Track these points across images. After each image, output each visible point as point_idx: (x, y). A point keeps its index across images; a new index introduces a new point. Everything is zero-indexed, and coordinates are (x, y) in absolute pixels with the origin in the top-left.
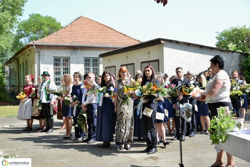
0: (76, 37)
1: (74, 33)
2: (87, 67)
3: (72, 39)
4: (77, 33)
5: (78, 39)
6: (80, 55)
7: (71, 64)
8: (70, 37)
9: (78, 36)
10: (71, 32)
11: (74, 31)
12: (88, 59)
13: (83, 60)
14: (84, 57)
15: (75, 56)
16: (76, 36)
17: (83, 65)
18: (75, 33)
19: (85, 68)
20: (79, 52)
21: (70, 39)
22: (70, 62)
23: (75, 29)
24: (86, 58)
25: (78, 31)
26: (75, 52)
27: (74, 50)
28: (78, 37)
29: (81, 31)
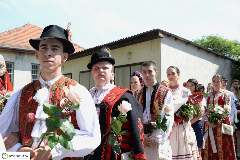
0: (23, 42)
1: (19, 37)
2: (35, 75)
3: (18, 42)
4: (23, 37)
5: (25, 43)
6: (26, 60)
7: (15, 71)
8: (15, 41)
9: (24, 40)
10: (17, 37)
11: (21, 36)
12: (36, 66)
13: (30, 67)
14: (32, 64)
15: (20, 61)
16: (23, 40)
17: (30, 72)
18: (21, 37)
19: (32, 76)
20: (26, 57)
21: (15, 42)
22: (15, 68)
23: (21, 34)
24: (33, 65)
25: (24, 36)
26: (21, 56)
27: (20, 54)
28: (24, 42)
29: (28, 37)
